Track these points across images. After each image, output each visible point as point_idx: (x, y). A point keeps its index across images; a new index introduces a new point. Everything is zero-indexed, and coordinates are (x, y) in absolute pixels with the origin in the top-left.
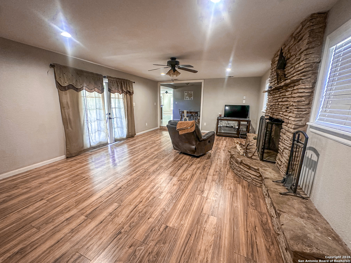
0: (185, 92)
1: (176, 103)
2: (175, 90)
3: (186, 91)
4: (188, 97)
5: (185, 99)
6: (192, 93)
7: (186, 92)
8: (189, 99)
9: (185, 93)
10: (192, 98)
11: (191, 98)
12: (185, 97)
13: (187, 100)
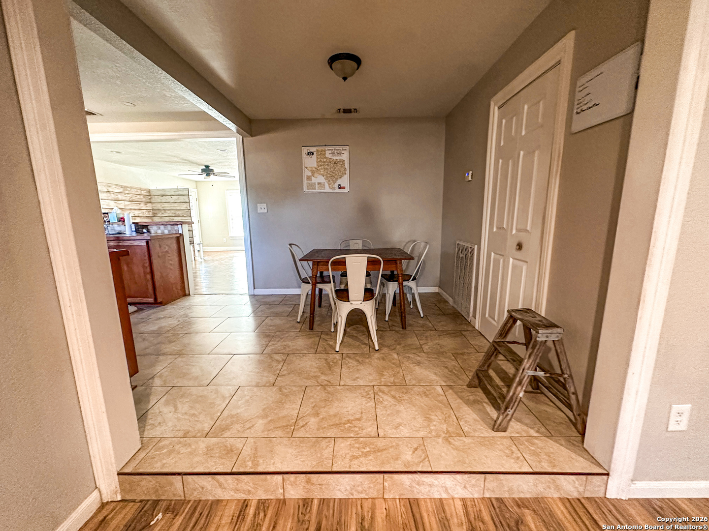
0: (305, 150)
1: (262, 208)
2: (249, 139)
3: (313, 149)
4: (321, 179)
5: (305, 190)
6: (345, 156)
7: (311, 154)
8: (327, 189)
9: (304, 156)
10: (345, 181)
11: (339, 182)
12: (309, 178)
13: (317, 191)
